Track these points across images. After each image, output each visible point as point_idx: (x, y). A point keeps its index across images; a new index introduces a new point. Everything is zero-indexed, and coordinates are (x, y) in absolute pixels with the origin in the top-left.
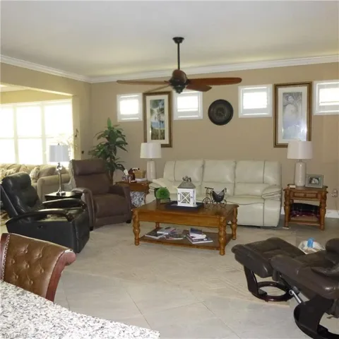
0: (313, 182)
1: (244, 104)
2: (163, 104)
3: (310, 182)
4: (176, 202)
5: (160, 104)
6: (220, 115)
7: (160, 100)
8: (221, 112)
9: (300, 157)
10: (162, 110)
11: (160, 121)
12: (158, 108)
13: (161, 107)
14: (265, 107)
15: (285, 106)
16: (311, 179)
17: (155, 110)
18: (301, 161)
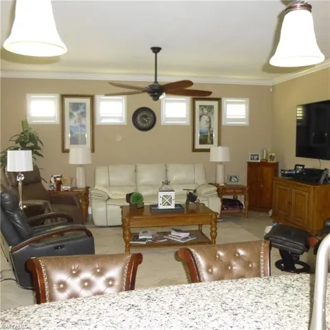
0: (233, 180)
1: (166, 113)
2: (85, 108)
3: (231, 180)
4: (157, 206)
5: (81, 107)
6: (144, 122)
7: (81, 104)
8: (144, 119)
9: (220, 160)
10: (83, 114)
11: (81, 126)
12: (79, 112)
13: (82, 110)
14: (185, 116)
15: (201, 117)
16: (231, 177)
17: (75, 113)
18: (221, 163)
